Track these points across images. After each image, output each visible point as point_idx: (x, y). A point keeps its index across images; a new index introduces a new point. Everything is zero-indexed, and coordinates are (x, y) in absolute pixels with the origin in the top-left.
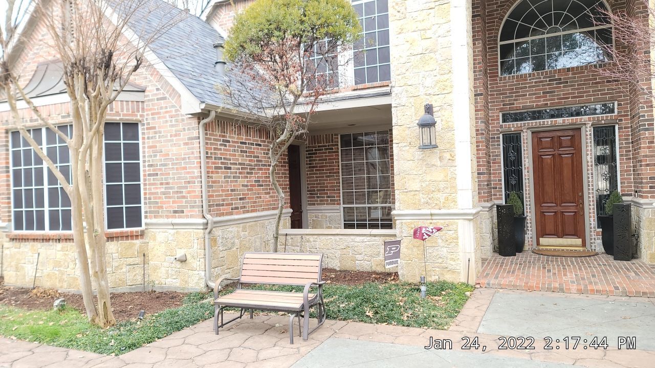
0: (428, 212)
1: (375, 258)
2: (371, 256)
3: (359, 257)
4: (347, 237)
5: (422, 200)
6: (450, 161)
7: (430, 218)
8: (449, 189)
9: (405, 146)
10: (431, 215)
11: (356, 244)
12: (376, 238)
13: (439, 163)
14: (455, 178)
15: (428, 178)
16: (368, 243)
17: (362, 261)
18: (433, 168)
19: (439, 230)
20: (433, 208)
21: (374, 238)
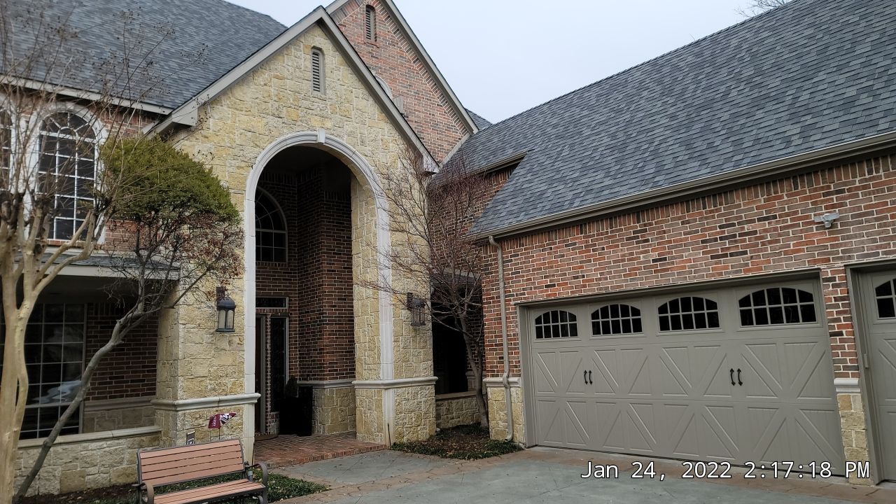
0: (217, 398)
1: (115, 469)
2: (112, 466)
3: (92, 470)
4: (76, 445)
5: (209, 387)
6: (239, 346)
7: (217, 405)
8: (237, 374)
9: (194, 328)
10: (220, 401)
11: (89, 453)
12: (120, 441)
13: (228, 347)
14: (243, 363)
15: (216, 362)
16: (107, 449)
17: (97, 475)
18: (222, 352)
19: (233, 415)
20: (220, 394)
21: (117, 441)
